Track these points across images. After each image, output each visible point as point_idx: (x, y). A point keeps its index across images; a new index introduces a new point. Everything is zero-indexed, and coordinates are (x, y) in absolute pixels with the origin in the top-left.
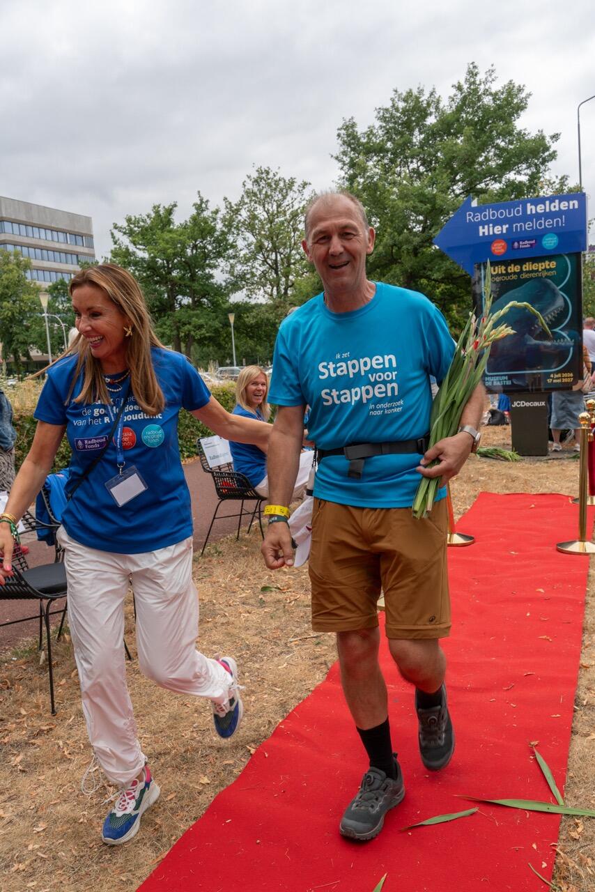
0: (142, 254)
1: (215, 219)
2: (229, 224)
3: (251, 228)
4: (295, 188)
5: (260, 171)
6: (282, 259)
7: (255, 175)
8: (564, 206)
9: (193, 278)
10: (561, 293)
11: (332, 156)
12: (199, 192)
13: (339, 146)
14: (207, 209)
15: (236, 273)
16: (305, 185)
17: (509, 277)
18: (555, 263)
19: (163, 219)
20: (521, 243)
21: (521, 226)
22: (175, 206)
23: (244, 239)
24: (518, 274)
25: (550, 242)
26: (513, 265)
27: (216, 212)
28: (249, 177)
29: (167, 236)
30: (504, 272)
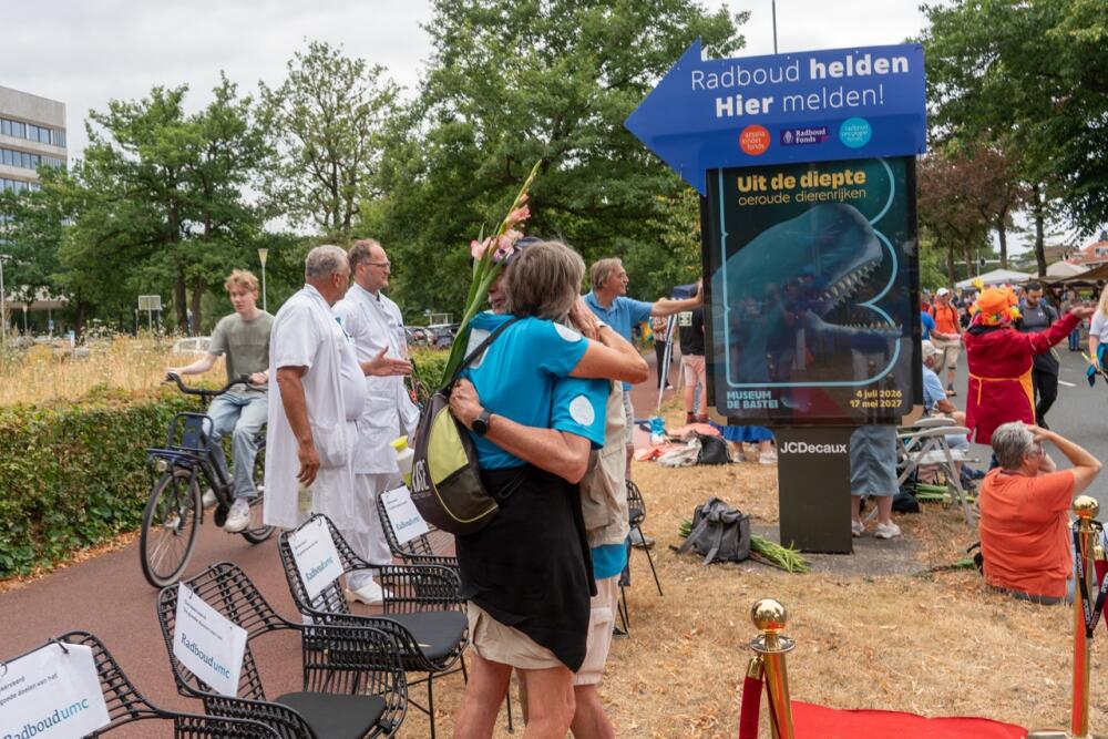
0: (132, 156)
1: (245, 112)
2: (266, 120)
3: (298, 126)
4: (365, 73)
5: (314, 48)
6: (343, 174)
7: (307, 53)
8: (881, 66)
9: (208, 194)
10: (876, 232)
11: (421, 25)
12: (223, 72)
13: (431, 11)
14: (235, 96)
15: (273, 190)
16: (378, 70)
17: (774, 199)
18: (863, 175)
19: (167, 109)
20: (798, 133)
21: (798, 101)
22: (186, 89)
23: (288, 142)
24: (792, 193)
25: (856, 134)
26: (781, 176)
27: (248, 101)
28: (297, 55)
29: (170, 131)
30: (763, 188)
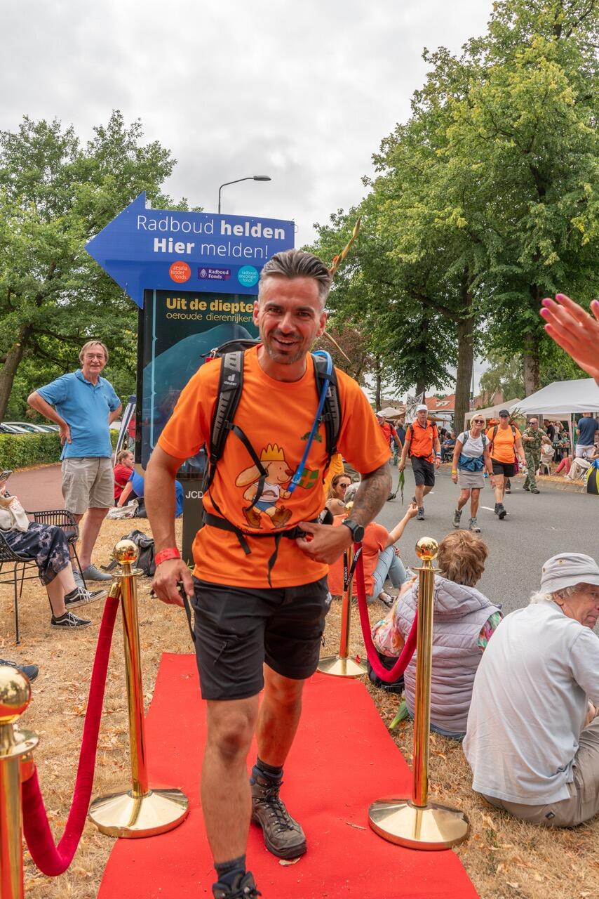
8: (267, 233)
17: (191, 316)
20: (210, 271)
21: (212, 248)
24: (204, 313)
25: (248, 278)
26: (197, 300)
30: (184, 308)
